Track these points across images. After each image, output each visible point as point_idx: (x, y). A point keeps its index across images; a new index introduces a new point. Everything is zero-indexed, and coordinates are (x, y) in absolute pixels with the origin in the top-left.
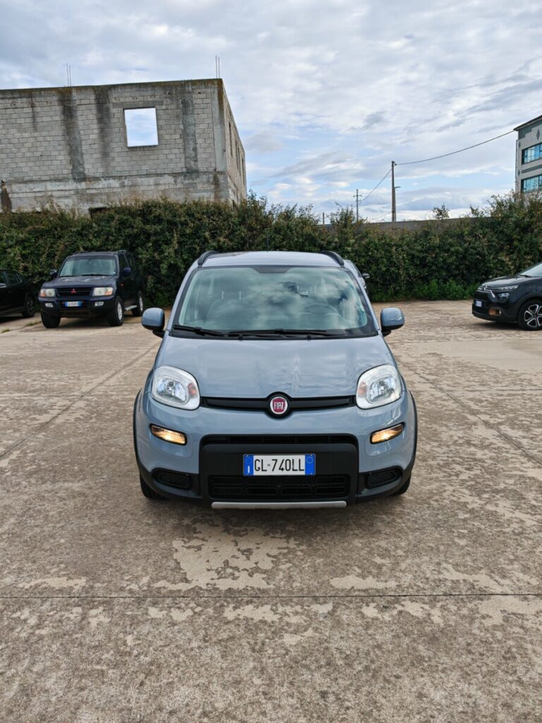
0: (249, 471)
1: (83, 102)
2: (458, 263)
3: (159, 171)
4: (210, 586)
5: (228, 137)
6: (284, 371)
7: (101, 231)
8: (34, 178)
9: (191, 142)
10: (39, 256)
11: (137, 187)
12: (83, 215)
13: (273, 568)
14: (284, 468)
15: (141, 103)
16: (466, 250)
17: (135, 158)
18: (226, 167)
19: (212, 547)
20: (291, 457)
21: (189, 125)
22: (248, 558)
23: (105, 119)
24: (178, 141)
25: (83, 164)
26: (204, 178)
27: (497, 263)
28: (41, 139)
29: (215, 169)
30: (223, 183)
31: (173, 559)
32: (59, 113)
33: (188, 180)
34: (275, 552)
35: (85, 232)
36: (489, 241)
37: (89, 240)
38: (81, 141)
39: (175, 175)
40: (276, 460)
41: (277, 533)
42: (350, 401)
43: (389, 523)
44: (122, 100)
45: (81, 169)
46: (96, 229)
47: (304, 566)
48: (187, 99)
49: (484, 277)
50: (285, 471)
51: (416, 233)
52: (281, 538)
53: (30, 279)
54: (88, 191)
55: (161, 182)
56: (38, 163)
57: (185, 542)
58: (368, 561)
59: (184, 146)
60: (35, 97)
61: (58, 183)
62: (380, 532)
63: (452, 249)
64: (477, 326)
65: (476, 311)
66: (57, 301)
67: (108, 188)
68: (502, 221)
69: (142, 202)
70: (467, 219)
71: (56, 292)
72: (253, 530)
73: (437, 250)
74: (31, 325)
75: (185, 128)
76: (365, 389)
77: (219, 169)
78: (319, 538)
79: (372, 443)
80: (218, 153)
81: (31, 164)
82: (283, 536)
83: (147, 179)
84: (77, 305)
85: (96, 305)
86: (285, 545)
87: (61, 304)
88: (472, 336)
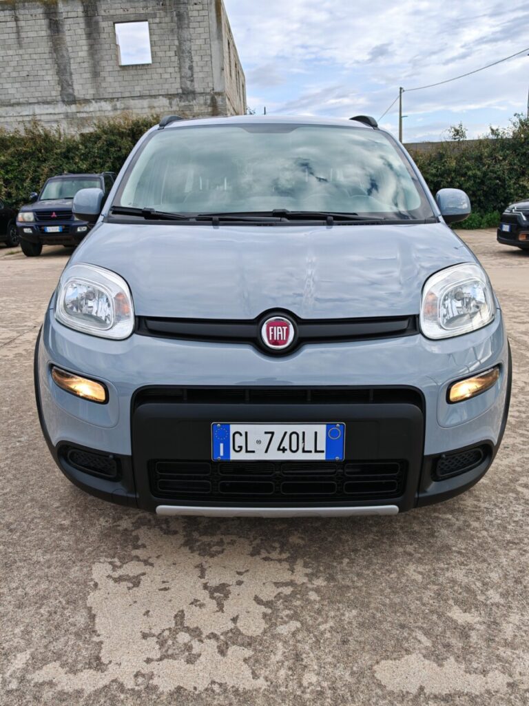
0: (222, 454)
1: (70, 15)
2: (475, 189)
3: (153, 93)
4: (140, 680)
5: (226, 55)
6: (291, 275)
7: (89, 153)
8: (21, 100)
9: (187, 60)
10: (23, 180)
11: (130, 111)
12: (69, 137)
13: (265, 632)
14: (287, 447)
15: (132, 16)
16: (485, 174)
17: (127, 78)
18: (224, 87)
19: (158, 579)
20: (299, 428)
21: (185, 41)
22: (221, 607)
23: (95, 35)
24: (173, 59)
25: (72, 85)
26: (201, 100)
27: (518, 188)
28: (26, 57)
29: (213, 90)
30: (222, 105)
31: (86, 607)
32: (44, 27)
33: (184, 101)
34: (269, 593)
35: (71, 155)
36: (510, 164)
37: (76, 163)
38: (70, 58)
39: (170, 96)
40: (272, 433)
41: (274, 549)
42: (410, 325)
43: (459, 529)
44: (112, 12)
45: (71, 91)
46: (83, 151)
47: (322, 628)
48: (182, 11)
49: (502, 204)
50: (288, 452)
51: (431, 156)
52: (280, 561)
53: (15, 206)
54: (79, 115)
55: (155, 105)
56: (25, 84)
57: (115, 567)
58: (440, 616)
59: (180, 64)
60: (18, 9)
61: (46, 106)
62: (448, 548)
63: (470, 173)
64: (503, 254)
65: (503, 237)
66: (36, 226)
67: (99, 111)
68: (524, 142)
69: (132, 121)
70: (487, 140)
71: (35, 216)
72: (232, 543)
73: (453, 175)
74: (12, 253)
75: (180, 44)
76: (433, 306)
77: (218, 89)
78: (346, 561)
79: (449, 401)
80: (216, 72)
81: (17, 85)
82: (284, 556)
83: (140, 101)
84: (58, 231)
85: (79, 230)
86: (287, 577)
87: (41, 230)
88: (500, 263)
